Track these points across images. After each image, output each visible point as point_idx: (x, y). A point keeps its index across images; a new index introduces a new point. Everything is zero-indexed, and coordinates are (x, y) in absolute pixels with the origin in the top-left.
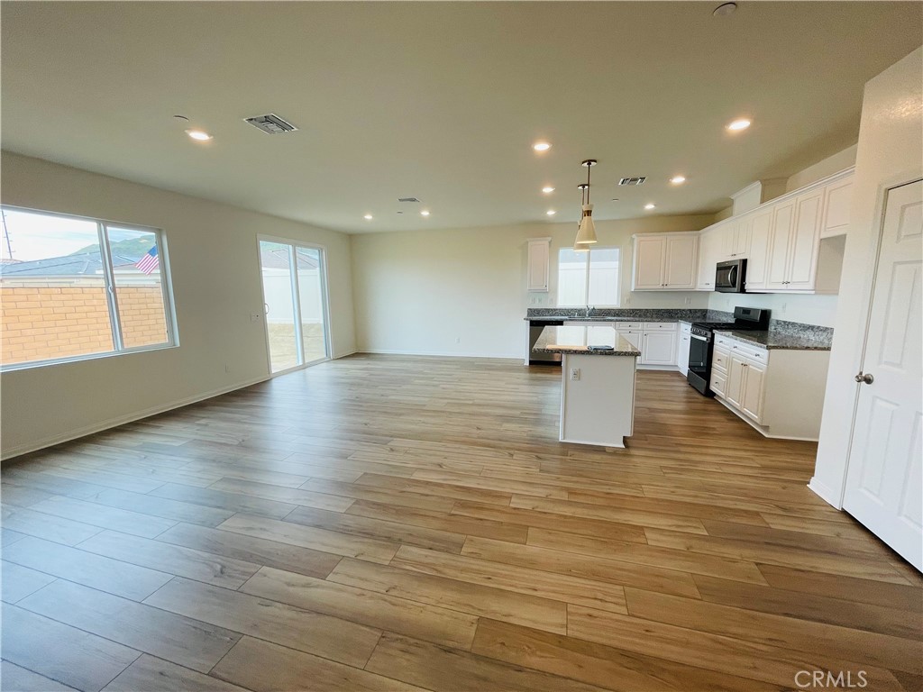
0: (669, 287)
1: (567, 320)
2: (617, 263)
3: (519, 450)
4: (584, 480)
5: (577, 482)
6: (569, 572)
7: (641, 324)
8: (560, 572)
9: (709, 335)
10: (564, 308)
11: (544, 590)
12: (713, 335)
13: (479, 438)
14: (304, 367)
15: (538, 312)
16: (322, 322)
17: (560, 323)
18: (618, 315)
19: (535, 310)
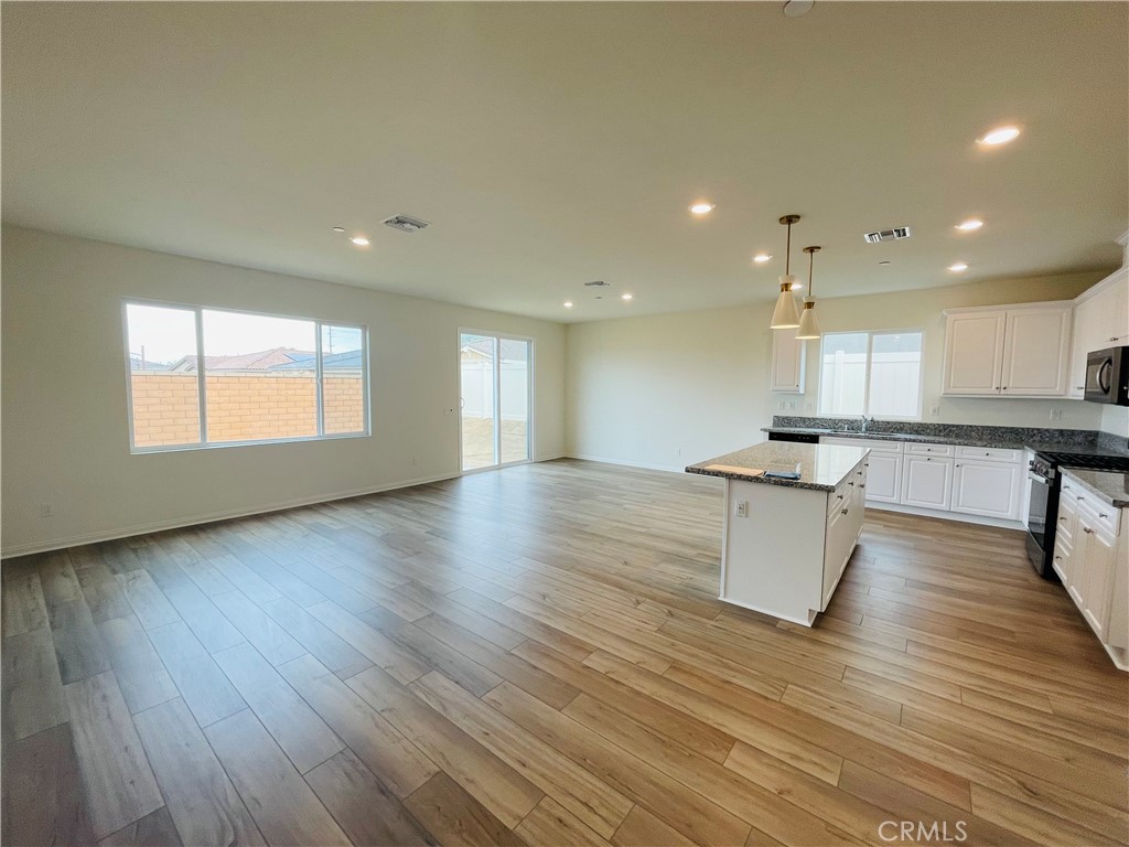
0: (1008, 391)
1: (824, 434)
2: (919, 353)
3: (653, 599)
4: (707, 656)
5: (693, 656)
6: (582, 760)
7: (949, 447)
8: (572, 757)
9: (1052, 473)
10: (828, 417)
11: (533, 770)
12: (1058, 476)
13: (616, 574)
14: (499, 467)
15: (788, 421)
16: (526, 420)
17: (814, 439)
18: (917, 433)
19: (784, 418)
